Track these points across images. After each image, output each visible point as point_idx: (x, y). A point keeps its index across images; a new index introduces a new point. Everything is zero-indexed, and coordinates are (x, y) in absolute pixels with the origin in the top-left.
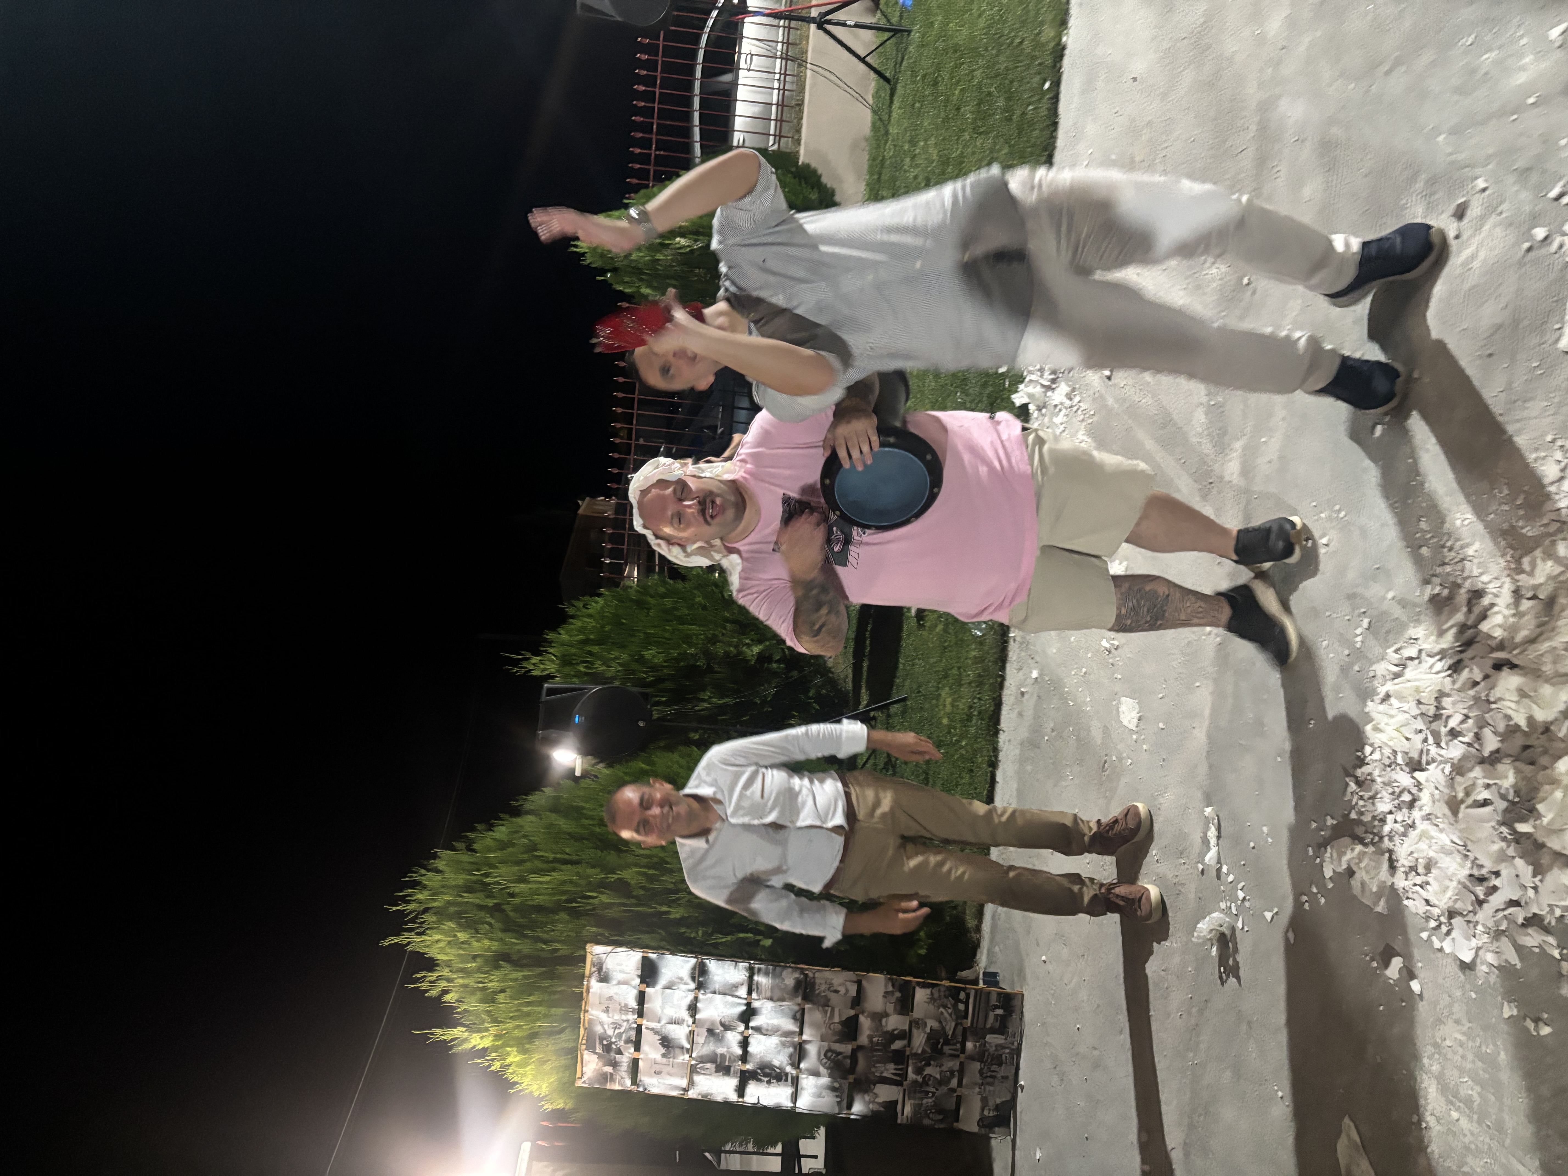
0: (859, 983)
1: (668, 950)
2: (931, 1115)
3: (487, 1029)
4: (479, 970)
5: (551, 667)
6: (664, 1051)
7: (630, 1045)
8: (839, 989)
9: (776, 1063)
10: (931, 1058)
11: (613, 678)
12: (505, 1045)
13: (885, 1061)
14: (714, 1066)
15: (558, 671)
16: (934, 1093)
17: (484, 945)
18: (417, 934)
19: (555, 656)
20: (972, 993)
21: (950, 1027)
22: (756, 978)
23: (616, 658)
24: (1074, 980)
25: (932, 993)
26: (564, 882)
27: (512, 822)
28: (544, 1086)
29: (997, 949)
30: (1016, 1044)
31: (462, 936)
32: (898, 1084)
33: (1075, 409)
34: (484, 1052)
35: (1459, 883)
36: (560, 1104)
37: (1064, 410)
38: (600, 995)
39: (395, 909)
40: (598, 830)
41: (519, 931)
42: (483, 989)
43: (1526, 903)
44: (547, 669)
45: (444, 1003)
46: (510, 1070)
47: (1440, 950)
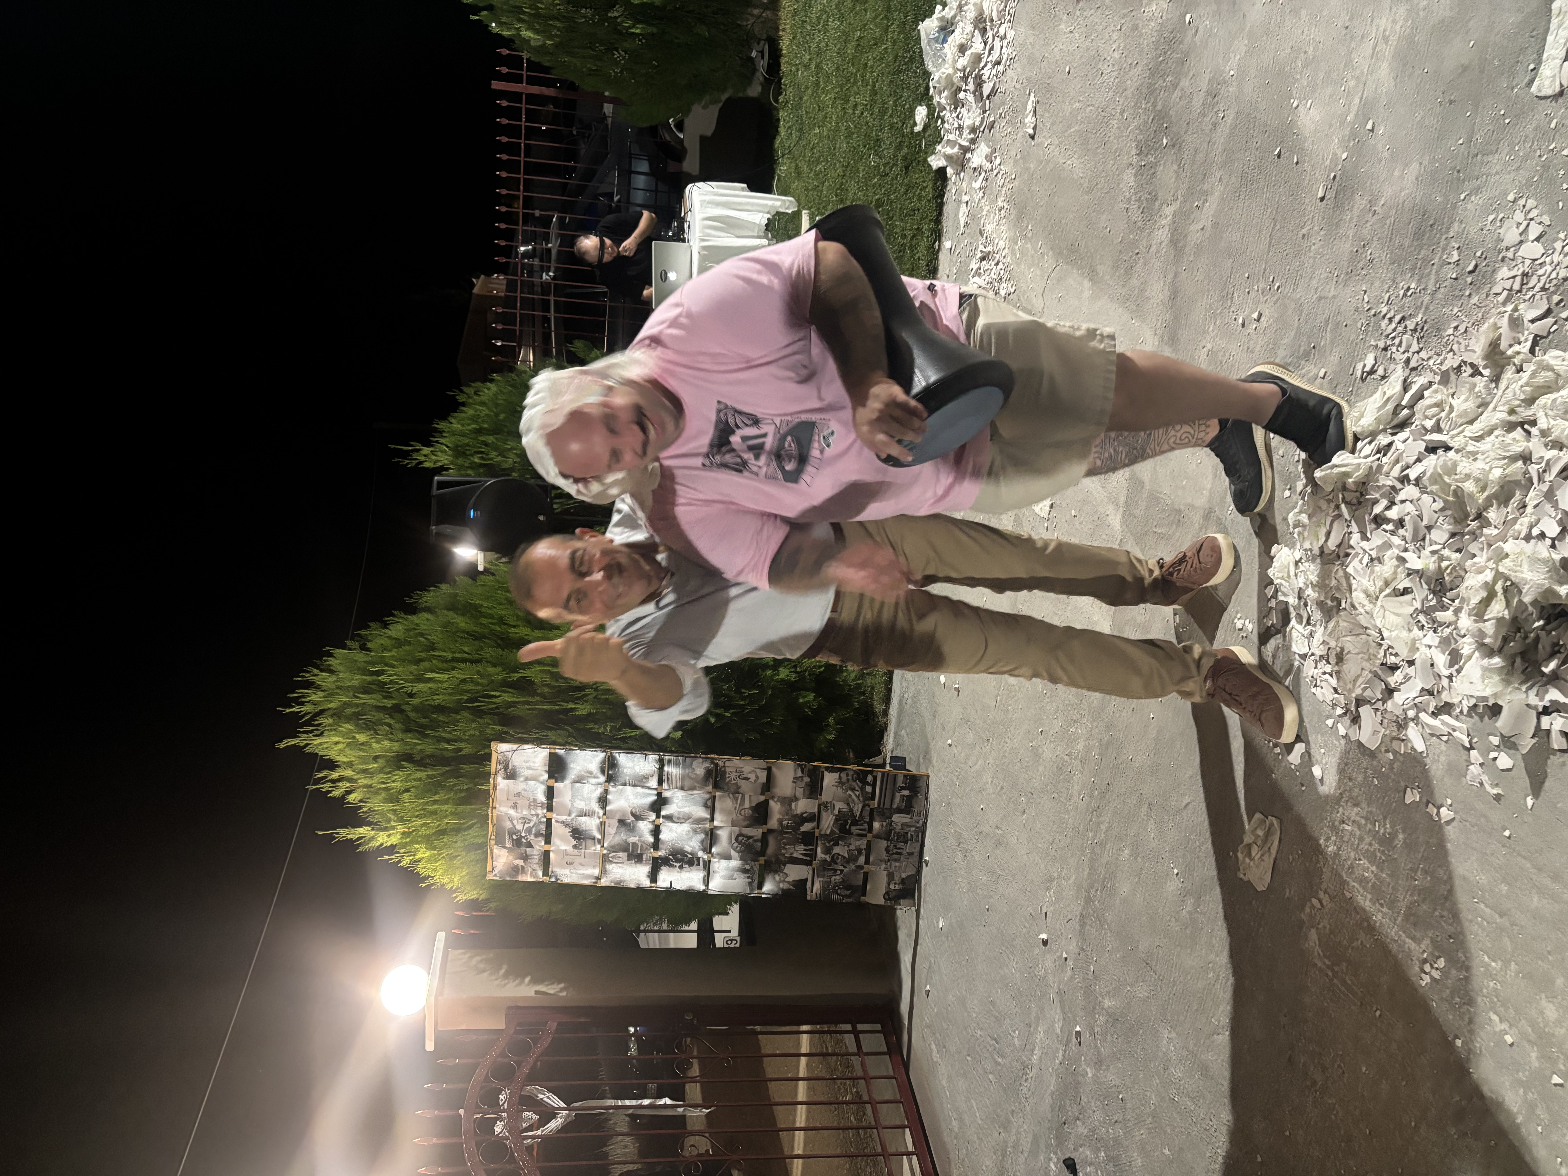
0: (769, 770)
1: (576, 745)
2: (839, 891)
3: (393, 828)
4: (381, 770)
5: (444, 459)
6: (575, 843)
7: (540, 839)
8: (749, 776)
9: (688, 849)
10: (840, 838)
11: (512, 470)
12: (412, 842)
13: (795, 842)
14: (626, 854)
15: (452, 463)
16: (842, 871)
17: (383, 746)
18: (314, 736)
19: (448, 447)
20: (879, 775)
21: (857, 808)
22: (666, 768)
23: (513, 449)
24: (980, 762)
25: (840, 777)
26: (463, 681)
27: (406, 619)
28: (456, 880)
29: (903, 732)
30: (921, 822)
31: (361, 738)
32: (808, 863)
33: (995, 172)
34: (392, 849)
35: (1370, 672)
36: (473, 895)
37: (983, 174)
38: (508, 791)
39: (288, 710)
40: (498, 629)
41: (420, 731)
42: (386, 789)
43: (1438, 692)
44: (439, 461)
45: (348, 803)
46: (421, 865)
47: (1344, 737)
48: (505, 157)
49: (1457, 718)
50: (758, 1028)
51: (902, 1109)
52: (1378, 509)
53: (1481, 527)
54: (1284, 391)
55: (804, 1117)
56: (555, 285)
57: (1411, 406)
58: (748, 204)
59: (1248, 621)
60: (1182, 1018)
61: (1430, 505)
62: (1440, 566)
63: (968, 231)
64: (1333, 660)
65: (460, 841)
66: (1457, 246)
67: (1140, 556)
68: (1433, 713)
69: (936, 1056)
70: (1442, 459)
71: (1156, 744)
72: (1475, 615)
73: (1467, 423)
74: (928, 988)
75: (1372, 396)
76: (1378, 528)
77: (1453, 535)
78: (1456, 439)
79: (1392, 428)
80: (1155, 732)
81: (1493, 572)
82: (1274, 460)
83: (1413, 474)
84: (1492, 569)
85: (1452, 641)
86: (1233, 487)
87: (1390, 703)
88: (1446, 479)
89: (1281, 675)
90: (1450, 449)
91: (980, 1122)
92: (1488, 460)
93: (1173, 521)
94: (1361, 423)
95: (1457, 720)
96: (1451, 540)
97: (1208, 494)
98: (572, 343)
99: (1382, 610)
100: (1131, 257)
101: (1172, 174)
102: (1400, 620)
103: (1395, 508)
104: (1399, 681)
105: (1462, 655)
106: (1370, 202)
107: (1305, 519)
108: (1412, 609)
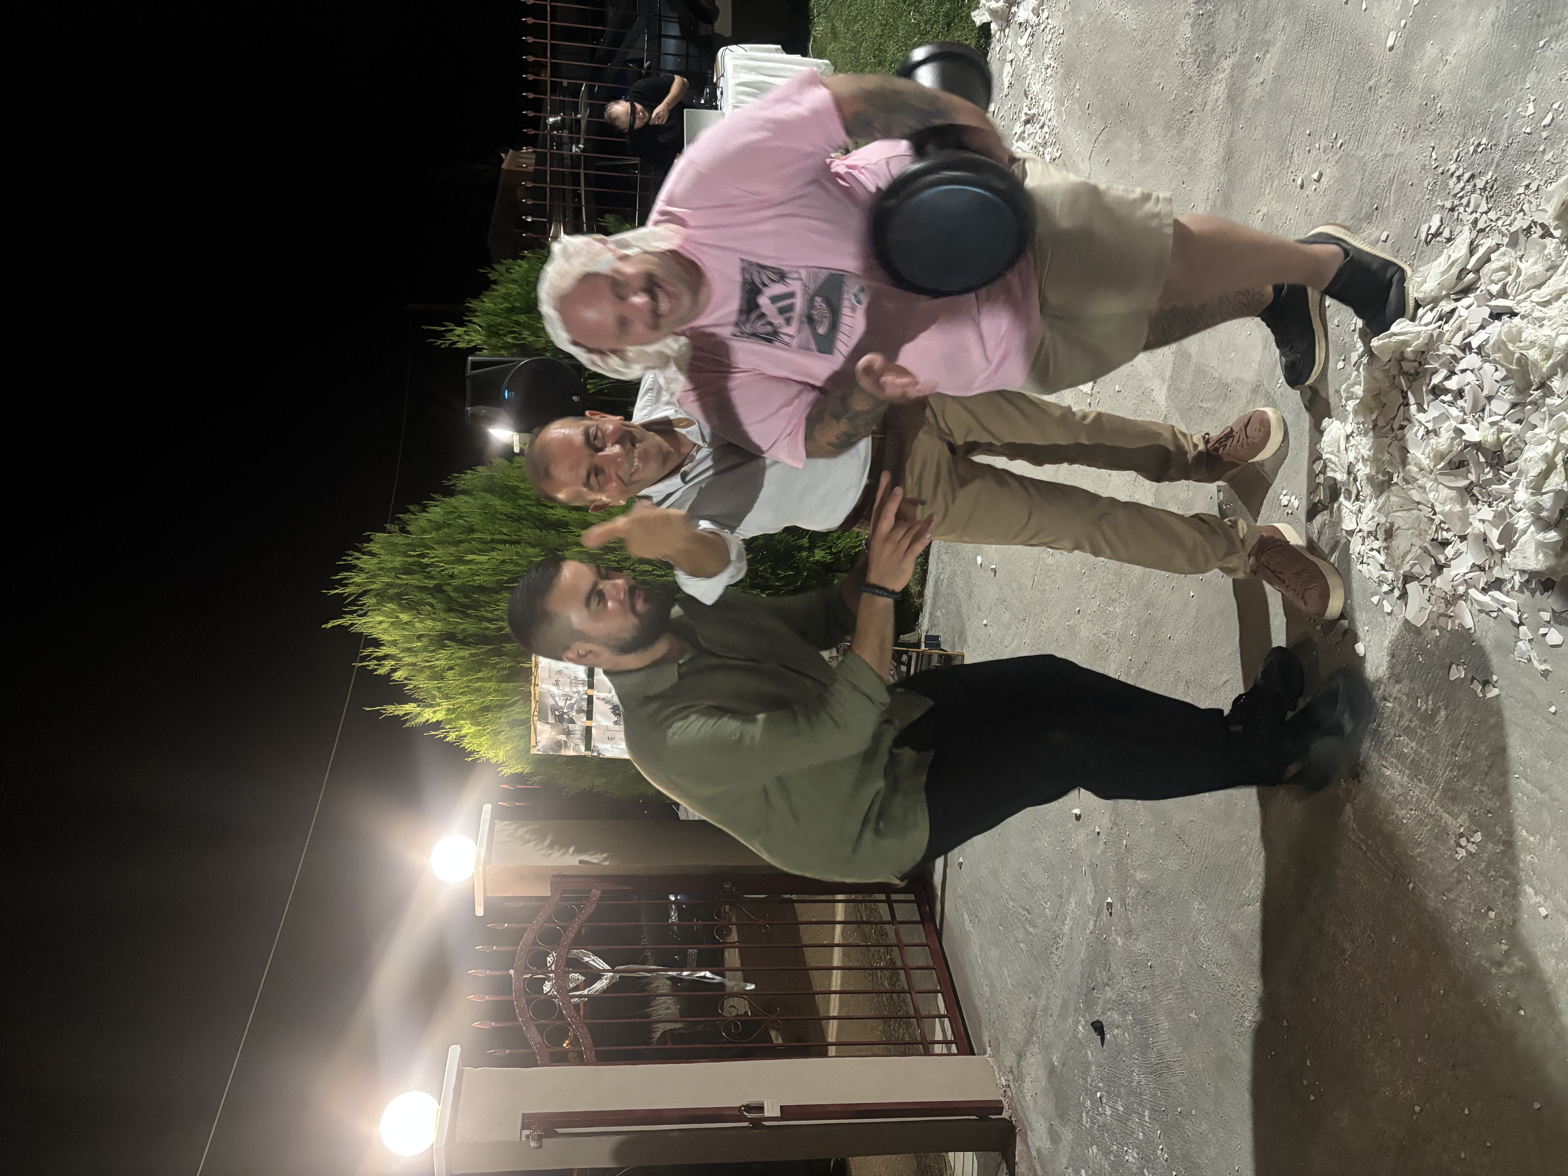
3: (439, 705)
4: (425, 649)
5: (478, 339)
7: (582, 715)
12: (457, 719)
15: (485, 343)
17: (426, 625)
18: (358, 616)
19: (480, 326)
20: (914, 655)
24: (1015, 642)
26: (503, 562)
27: (444, 502)
28: (501, 754)
29: (939, 613)
31: (404, 617)
33: (1042, 26)
34: (437, 725)
35: (1420, 547)
36: (518, 769)
37: (1030, 29)
38: (550, 669)
39: (333, 592)
40: (535, 510)
41: (462, 610)
42: (430, 667)
43: (1490, 567)
44: (472, 341)
45: (394, 681)
46: (466, 740)
47: (1389, 614)
48: (530, 21)
49: (1507, 594)
50: (794, 897)
51: (935, 975)
52: (1436, 380)
53: (1545, 396)
54: (1346, 253)
55: (839, 982)
56: (585, 157)
57: (1477, 271)
58: (782, 69)
59: (1294, 497)
60: (1213, 890)
61: (1491, 374)
62: (1498, 438)
63: (1012, 92)
64: (1381, 535)
65: (504, 718)
66: (1532, 98)
67: (1185, 430)
68: (1483, 589)
69: (968, 926)
70: (1506, 325)
71: (1195, 623)
72: (1532, 488)
73: (1534, 287)
74: (961, 860)
75: (1436, 259)
76: (1436, 399)
77: (1514, 405)
78: (1522, 305)
79: (1456, 293)
80: (1195, 610)
81: (1554, 443)
82: (1329, 330)
83: (1475, 342)
84: (1553, 440)
85: (1508, 515)
86: (1284, 359)
87: (1439, 579)
88: (1510, 347)
89: (1327, 553)
90: (1516, 315)
91: (1011, 988)
92: (1554, 326)
93: (1220, 396)
94: (1423, 288)
95: (1507, 596)
96: (1512, 411)
97: (1257, 367)
98: (603, 218)
99: (1436, 484)
100: (1184, 116)
101: (1232, 24)
102: (1453, 494)
103: (1454, 378)
104: (1450, 557)
105: (1516, 529)
106: (1441, 51)
107: (1359, 390)
108: (1467, 482)
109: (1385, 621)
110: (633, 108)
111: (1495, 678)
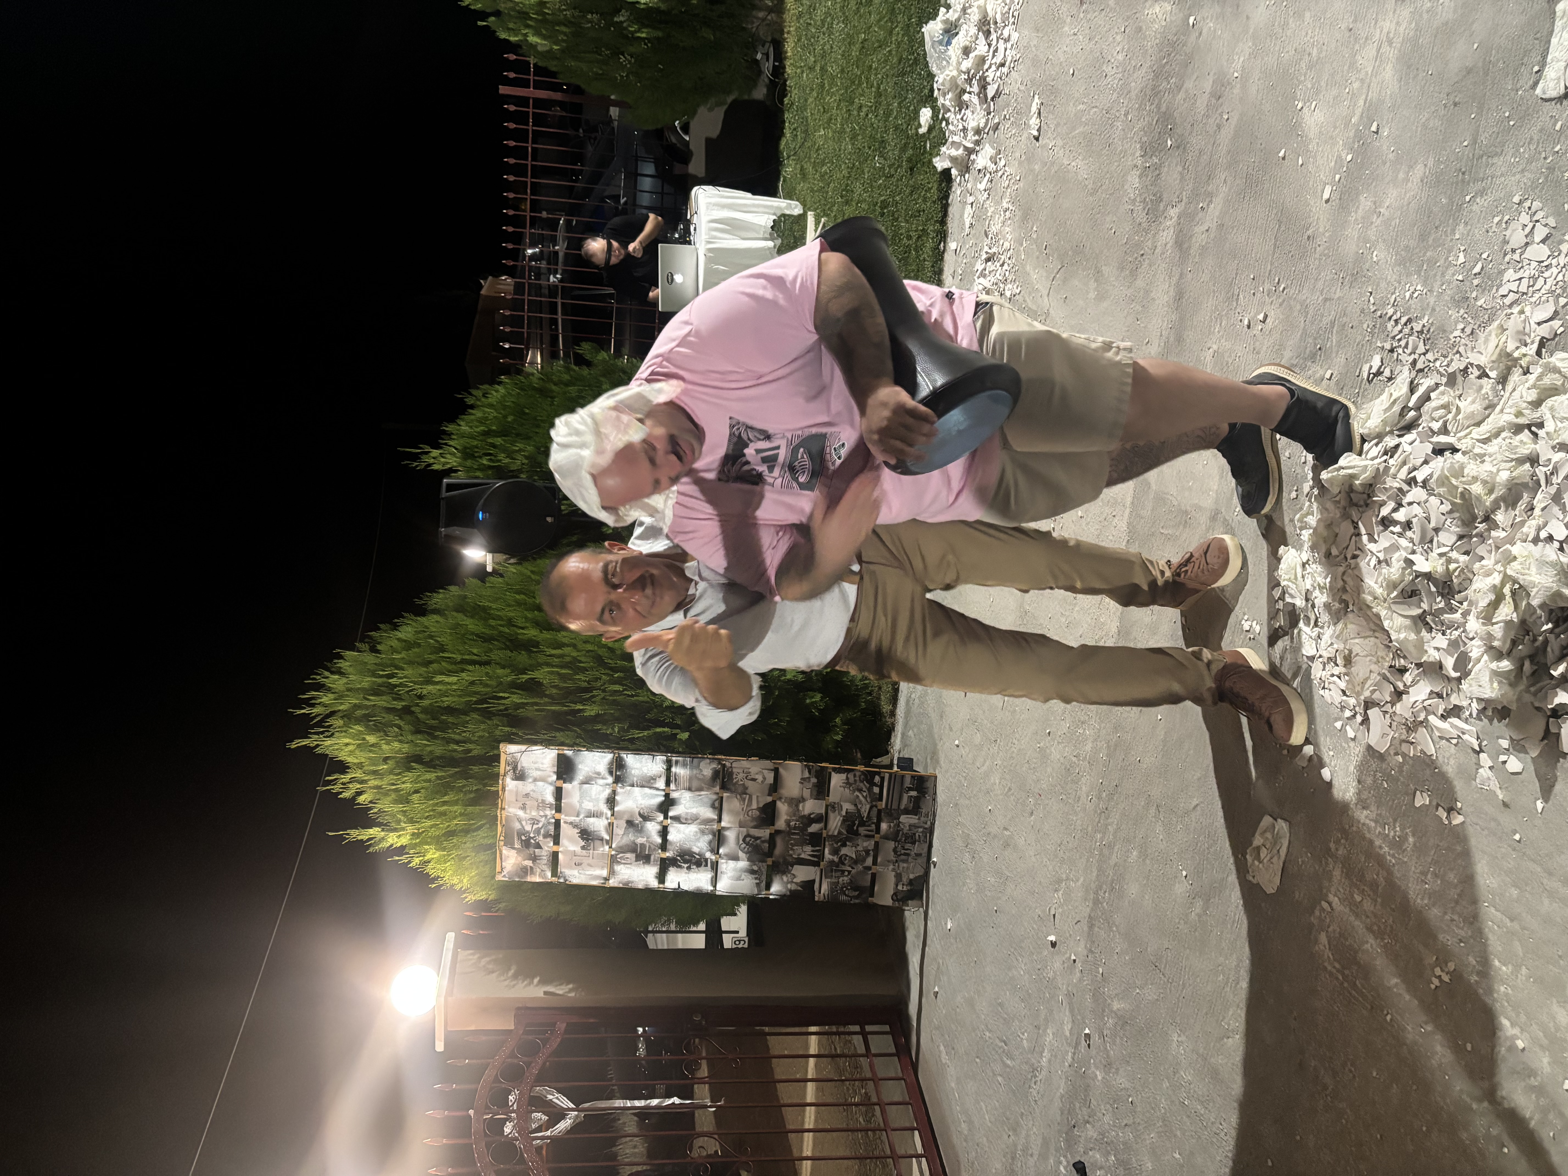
0: (776, 771)
1: (584, 746)
2: (847, 892)
3: (403, 829)
4: (391, 772)
5: (453, 461)
6: (583, 844)
7: (549, 839)
8: (757, 777)
9: (696, 849)
10: (848, 839)
11: (520, 471)
12: (422, 843)
13: (802, 843)
14: (634, 855)
15: (460, 465)
16: (849, 872)
17: (393, 747)
18: (325, 737)
19: (456, 449)
20: (887, 776)
21: (865, 809)
22: (673, 769)
23: (520, 450)
24: (987, 763)
25: (847, 778)
26: (472, 683)
27: (416, 621)
28: (465, 881)
29: (911, 733)
30: (929, 823)
31: (371, 739)
32: (816, 864)
33: (1000, 173)
34: (402, 850)
35: (1379, 674)
36: (482, 895)
37: (988, 175)
38: (517, 793)
39: (300, 712)
40: (507, 631)
41: (430, 732)
42: (396, 790)
43: (1447, 695)
44: (448, 463)
45: (359, 804)
46: (430, 866)
47: (1353, 740)
48: (512, 161)
49: (1466, 721)
50: (767, 1029)
51: (910, 1111)
52: (1385, 511)
53: (1489, 530)
55: (813, 1118)
56: (562, 287)
57: (1418, 408)
58: (753, 205)
59: (1255, 622)
60: (1191, 1021)
61: (1437, 507)
62: (1448, 569)
63: (973, 232)
64: (1340, 661)
65: (468, 843)
66: (1462, 248)
68: (1442, 715)
69: (944, 1058)
70: (1448, 461)
71: (1164, 746)
72: (1483, 618)
73: (1474, 425)
74: (936, 989)
75: (1378, 397)
76: (1385, 530)
77: (1461, 537)
78: (1463, 441)
79: (1399, 430)
80: (1163, 733)
81: (1501, 575)
83: (1420, 476)
84: (1500, 572)
85: (1461, 643)
86: (1240, 489)
87: (1398, 705)
88: (1454, 481)
90: (1457, 451)
91: (989, 1124)
92: (1495, 462)
93: (1180, 523)
94: (1368, 425)
95: (1466, 723)
96: (1459, 543)
97: (1214, 495)
98: (579, 346)
99: (1390, 613)
100: (1136, 258)
101: (1176, 176)
102: (1408, 622)
103: (1401, 509)
104: (1408, 684)
105: (1470, 658)
106: (1375, 203)
107: (1312, 520)
108: (1420, 611)
109: (1349, 747)
110: (610, 245)
111: (1459, 805)
